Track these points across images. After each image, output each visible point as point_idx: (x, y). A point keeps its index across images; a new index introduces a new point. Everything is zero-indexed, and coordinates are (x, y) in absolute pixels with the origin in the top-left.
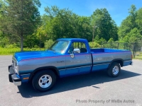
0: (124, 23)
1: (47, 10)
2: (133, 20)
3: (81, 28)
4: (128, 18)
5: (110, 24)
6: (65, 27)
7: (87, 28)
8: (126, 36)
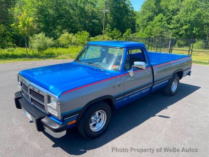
5: (125, 7)
8: (149, 27)
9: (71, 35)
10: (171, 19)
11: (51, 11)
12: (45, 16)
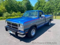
0: (36, 5)
2: (39, 4)
3: (18, 7)
4: (37, 3)
5: (30, 5)
6: (11, 6)
7: (21, 7)
9: (15, 13)
10: (43, 8)
11: (9, 6)
12: (7, 8)
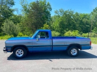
1: (56, 12)
7: (87, 22)
